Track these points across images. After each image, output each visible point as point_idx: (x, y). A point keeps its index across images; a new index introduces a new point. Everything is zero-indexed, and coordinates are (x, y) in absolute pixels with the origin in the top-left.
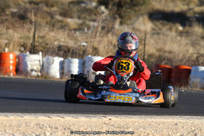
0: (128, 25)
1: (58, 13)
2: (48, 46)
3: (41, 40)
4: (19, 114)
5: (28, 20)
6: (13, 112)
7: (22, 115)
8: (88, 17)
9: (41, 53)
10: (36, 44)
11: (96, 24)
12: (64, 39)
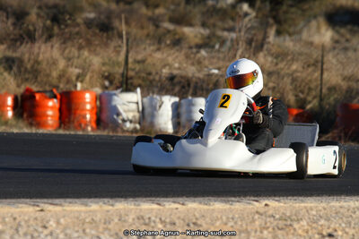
0: (290, 35)
1: (167, 17)
2: (151, 77)
3: (138, 67)
4: (106, 200)
5: (115, 32)
6: (96, 197)
7: (111, 201)
8: (220, 24)
9: (139, 90)
10: (131, 73)
11: (234, 35)
12: (180, 63)
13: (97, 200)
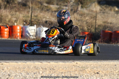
0: (86, 8)
1: (45, 2)
2: (39, 21)
3: (35, 18)
5: (28, 6)
6: (20, 60)
7: (25, 61)
8: (62, 4)
9: (35, 25)
10: (33, 20)
11: (67, 8)
12: (49, 17)
13: (20, 61)
